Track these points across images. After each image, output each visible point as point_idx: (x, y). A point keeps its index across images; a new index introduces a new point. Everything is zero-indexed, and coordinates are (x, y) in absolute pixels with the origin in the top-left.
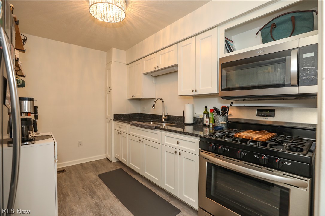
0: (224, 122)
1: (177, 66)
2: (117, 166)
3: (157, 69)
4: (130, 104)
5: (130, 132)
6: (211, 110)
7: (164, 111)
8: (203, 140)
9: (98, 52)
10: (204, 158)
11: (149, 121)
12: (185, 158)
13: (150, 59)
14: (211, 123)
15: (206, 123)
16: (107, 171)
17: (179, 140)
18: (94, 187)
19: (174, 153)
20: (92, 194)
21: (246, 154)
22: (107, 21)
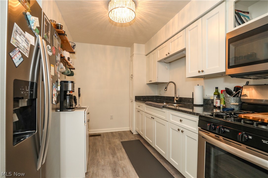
0: (236, 103)
1: (184, 50)
2: (136, 138)
3: (168, 55)
4: (148, 87)
5: (145, 110)
6: (222, 91)
7: (175, 93)
8: (203, 118)
9: (124, 48)
10: (202, 137)
11: (163, 102)
12: (187, 136)
13: (163, 48)
14: (222, 104)
15: (216, 104)
16: (128, 140)
17: (182, 119)
18: (116, 150)
19: (178, 131)
20: (114, 154)
21: (250, 137)
22: (121, 22)
